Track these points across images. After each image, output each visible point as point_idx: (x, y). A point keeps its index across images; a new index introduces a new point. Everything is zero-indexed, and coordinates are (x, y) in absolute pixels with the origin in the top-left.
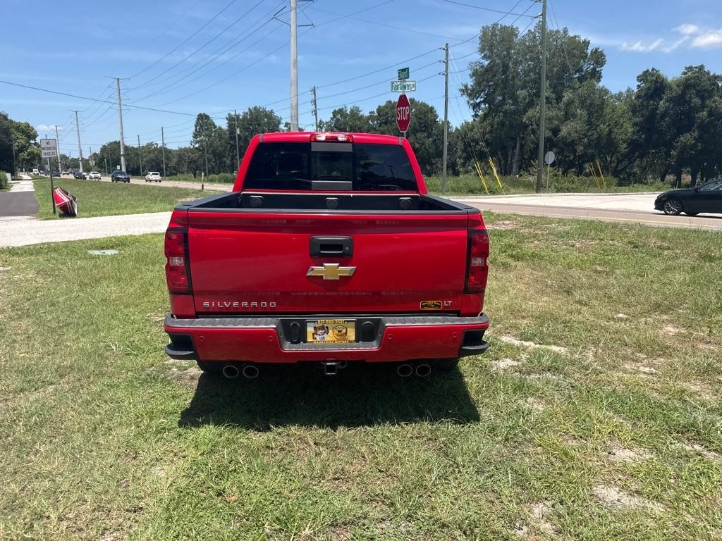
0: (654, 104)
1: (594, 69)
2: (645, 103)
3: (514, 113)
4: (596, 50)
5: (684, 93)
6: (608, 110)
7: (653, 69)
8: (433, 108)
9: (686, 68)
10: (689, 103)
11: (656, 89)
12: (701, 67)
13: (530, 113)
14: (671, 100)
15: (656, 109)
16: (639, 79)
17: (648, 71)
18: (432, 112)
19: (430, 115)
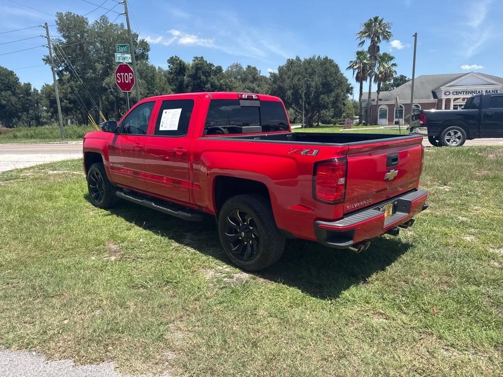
0: (181, 79)
1: (143, 53)
2: (175, 77)
3: (95, 79)
4: (143, 40)
5: (196, 73)
6: (158, 80)
7: (176, 57)
8: (13, 72)
9: (194, 58)
10: (200, 78)
11: (181, 69)
12: (202, 58)
13: (107, 80)
14: (189, 76)
15: (183, 81)
16: (169, 61)
17: (173, 57)
18: (12, 75)
19: (11, 77)
